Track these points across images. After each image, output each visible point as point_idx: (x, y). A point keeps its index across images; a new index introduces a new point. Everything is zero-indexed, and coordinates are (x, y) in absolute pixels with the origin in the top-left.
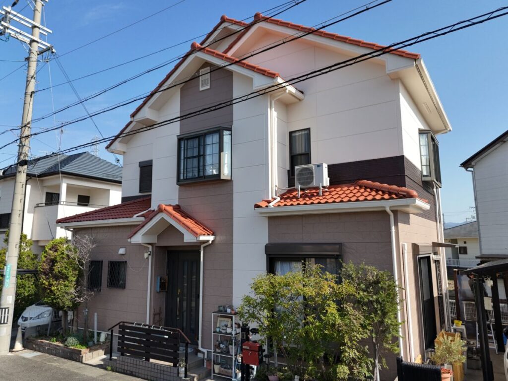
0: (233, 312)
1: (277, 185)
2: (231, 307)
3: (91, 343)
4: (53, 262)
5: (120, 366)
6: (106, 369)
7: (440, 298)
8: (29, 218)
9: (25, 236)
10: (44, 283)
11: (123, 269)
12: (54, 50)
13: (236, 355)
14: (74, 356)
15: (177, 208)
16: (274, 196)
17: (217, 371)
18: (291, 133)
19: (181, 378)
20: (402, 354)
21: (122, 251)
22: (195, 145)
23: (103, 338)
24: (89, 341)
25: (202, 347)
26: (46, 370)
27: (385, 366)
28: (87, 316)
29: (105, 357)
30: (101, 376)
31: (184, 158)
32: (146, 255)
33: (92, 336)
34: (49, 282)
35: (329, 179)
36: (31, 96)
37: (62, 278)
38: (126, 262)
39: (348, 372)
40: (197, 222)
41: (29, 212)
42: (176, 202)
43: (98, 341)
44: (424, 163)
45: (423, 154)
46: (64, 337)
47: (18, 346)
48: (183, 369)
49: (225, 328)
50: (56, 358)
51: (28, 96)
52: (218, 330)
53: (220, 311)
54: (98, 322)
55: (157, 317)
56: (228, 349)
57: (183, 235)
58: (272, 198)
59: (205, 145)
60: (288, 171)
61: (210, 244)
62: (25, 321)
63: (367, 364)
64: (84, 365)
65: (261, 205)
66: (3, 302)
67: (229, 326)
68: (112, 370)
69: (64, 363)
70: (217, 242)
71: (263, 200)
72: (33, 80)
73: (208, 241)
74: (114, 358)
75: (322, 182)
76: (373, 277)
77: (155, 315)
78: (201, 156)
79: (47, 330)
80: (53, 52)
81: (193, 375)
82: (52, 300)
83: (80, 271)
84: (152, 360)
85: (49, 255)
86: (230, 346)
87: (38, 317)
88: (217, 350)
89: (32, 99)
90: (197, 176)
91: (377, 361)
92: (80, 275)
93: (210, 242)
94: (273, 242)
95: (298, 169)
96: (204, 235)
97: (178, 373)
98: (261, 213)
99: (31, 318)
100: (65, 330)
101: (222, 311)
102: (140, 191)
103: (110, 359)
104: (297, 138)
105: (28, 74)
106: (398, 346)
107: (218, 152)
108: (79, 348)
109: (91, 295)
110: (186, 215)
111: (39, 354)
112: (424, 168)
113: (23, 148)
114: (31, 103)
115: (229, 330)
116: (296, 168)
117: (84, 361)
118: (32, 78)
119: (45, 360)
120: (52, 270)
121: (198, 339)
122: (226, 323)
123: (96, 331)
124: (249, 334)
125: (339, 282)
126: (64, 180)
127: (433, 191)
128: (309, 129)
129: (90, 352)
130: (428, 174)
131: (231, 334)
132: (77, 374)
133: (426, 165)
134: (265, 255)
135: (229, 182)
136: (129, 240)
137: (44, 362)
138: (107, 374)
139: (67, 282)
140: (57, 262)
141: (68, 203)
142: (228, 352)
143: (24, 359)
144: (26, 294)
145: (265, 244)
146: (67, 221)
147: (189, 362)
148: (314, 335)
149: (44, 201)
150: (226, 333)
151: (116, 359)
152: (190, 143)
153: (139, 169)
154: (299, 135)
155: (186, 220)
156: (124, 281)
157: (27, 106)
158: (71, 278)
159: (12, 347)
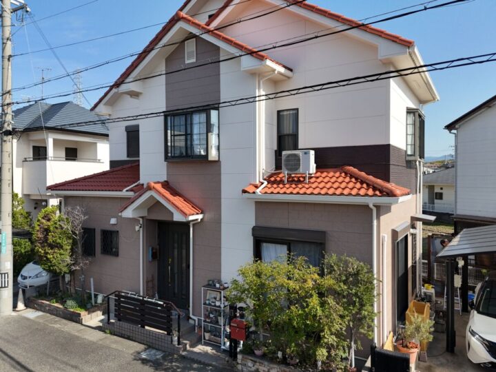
0: (222, 287)
1: (264, 168)
2: (220, 282)
3: (89, 306)
4: (47, 231)
5: (118, 330)
6: (105, 332)
7: (414, 267)
8: (18, 173)
9: (17, 195)
10: (40, 252)
11: (115, 239)
12: (28, 9)
13: (224, 325)
14: (74, 318)
15: (166, 185)
16: (262, 180)
17: (207, 338)
18: (279, 112)
19: (174, 345)
20: (376, 341)
21: (113, 221)
22: (182, 123)
23: (100, 300)
24: (87, 303)
25: (193, 315)
26: (49, 333)
27: (360, 348)
28: (84, 281)
29: (103, 317)
30: (101, 340)
31: (171, 136)
32: (137, 228)
33: (90, 298)
34: (45, 250)
35: (315, 165)
36: (9, 60)
37: (57, 247)
38: (118, 231)
39: (326, 354)
40: (186, 200)
41: (17, 166)
42: (164, 178)
43: (96, 302)
44: (409, 142)
45: (409, 133)
46: (63, 299)
47: (21, 306)
48: (176, 338)
49: (214, 300)
50: (57, 319)
51: (6, 60)
52: (207, 302)
53: (208, 285)
54: (94, 285)
55: (150, 284)
56: (218, 319)
57: (172, 214)
58: (260, 182)
59: (191, 124)
60: (276, 151)
61: (199, 223)
62: (24, 279)
63: (343, 347)
64: (84, 327)
65: (248, 190)
66: (2, 268)
67: (218, 299)
68: (111, 333)
69: (66, 325)
70: (205, 220)
71: (251, 184)
72: (9, 42)
73: (197, 220)
74: (112, 321)
75: (309, 169)
76: (353, 269)
77: (147, 282)
78: (188, 135)
79: (46, 289)
80: (27, 11)
81: (185, 342)
82: (49, 267)
83: (74, 239)
84: (147, 328)
85: (43, 223)
86: (219, 318)
87: (37, 276)
88: (207, 320)
89: (10, 63)
90: (184, 154)
91: (353, 343)
92: (74, 243)
93: (199, 220)
94: (260, 224)
95: (285, 155)
96: (193, 214)
97: (172, 341)
98: (248, 198)
99: (30, 277)
100: (64, 292)
101: (211, 285)
102: (128, 156)
103: (108, 322)
104: (285, 117)
105: (3, 36)
106: (373, 331)
107: (205, 132)
108: (78, 311)
109: (86, 264)
110: (175, 193)
111: (40, 313)
112: (409, 147)
113: (5, 116)
114: (10, 67)
115: (218, 304)
116: (284, 153)
117: (84, 323)
118: (8, 39)
119: (46, 321)
120: (46, 239)
121: (189, 306)
122: (215, 296)
123: (93, 293)
124: (236, 312)
125: (322, 275)
126: (50, 135)
127: (416, 165)
128: (297, 109)
129: (89, 314)
130: (413, 153)
131: (219, 307)
132: (78, 338)
133: (411, 145)
134: (252, 237)
135: (217, 163)
136: (120, 214)
137: (47, 323)
138: (106, 338)
139: (62, 251)
140: (50, 231)
141: (56, 158)
142: (217, 322)
143: (28, 319)
144: (23, 251)
145: (252, 227)
146: (57, 188)
147: (181, 330)
148: (297, 323)
149: (32, 156)
150: (215, 306)
151: (113, 323)
152: (177, 119)
153: (125, 133)
154: (287, 115)
155: (175, 198)
156: (117, 248)
157: (5, 70)
158: (65, 247)
159: (15, 306)
